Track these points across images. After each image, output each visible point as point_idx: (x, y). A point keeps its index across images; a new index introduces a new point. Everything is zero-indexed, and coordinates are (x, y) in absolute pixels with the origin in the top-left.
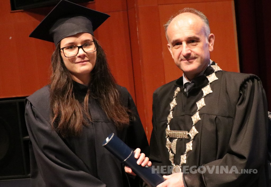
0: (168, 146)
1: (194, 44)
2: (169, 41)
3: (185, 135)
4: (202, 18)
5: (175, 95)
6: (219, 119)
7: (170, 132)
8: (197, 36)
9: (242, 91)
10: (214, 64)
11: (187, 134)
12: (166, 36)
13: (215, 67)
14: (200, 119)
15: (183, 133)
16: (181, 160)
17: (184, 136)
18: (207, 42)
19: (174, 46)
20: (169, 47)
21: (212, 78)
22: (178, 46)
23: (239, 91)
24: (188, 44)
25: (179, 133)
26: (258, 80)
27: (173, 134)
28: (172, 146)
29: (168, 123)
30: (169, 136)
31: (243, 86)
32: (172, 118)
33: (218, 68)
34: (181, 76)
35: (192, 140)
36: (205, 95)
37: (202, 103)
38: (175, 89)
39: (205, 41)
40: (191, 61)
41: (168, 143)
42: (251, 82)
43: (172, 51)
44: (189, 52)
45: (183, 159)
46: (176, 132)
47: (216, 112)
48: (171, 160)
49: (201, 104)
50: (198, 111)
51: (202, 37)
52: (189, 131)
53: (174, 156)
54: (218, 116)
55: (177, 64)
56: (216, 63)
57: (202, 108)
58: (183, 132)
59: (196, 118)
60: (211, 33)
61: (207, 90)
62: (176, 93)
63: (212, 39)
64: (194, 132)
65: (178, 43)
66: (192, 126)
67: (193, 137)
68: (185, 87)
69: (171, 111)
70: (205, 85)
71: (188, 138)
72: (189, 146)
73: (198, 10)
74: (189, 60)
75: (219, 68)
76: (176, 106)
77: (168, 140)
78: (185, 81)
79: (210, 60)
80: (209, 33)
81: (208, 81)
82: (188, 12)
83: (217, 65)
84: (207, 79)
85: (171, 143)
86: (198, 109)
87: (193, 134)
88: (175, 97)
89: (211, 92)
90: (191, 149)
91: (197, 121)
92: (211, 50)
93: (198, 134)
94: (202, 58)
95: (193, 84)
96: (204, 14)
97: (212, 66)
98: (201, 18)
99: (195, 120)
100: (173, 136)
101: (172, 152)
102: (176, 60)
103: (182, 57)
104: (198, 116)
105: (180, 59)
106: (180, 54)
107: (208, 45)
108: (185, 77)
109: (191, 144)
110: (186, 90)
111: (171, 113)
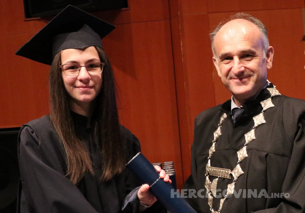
0: (208, 186)
1: (249, 59)
2: (216, 55)
3: (227, 174)
4: (260, 27)
5: (221, 122)
6: (270, 157)
7: (210, 169)
8: (253, 50)
9: (301, 123)
10: (271, 86)
11: (230, 173)
12: (212, 48)
13: (273, 91)
14: (247, 156)
15: (225, 172)
16: (220, 205)
17: (226, 176)
18: (265, 56)
19: (222, 61)
20: (215, 60)
21: (267, 104)
22: (228, 61)
23: (298, 123)
24: (240, 59)
25: (220, 171)
27: (213, 172)
28: (212, 187)
29: (208, 158)
30: (209, 174)
32: (214, 151)
33: (276, 92)
34: (229, 99)
35: (235, 181)
36: (256, 125)
38: (221, 115)
39: (263, 55)
41: (207, 182)
44: (243, 69)
46: (217, 169)
48: (210, 204)
49: (250, 137)
50: (246, 145)
51: (258, 52)
52: (232, 170)
53: (213, 199)
56: (275, 86)
57: (251, 141)
58: (225, 170)
59: (243, 154)
60: (270, 45)
61: (259, 120)
62: (222, 119)
63: (271, 53)
64: (238, 171)
65: (228, 57)
66: (236, 164)
67: (237, 178)
68: (233, 115)
69: (214, 142)
70: (257, 113)
71: (230, 178)
72: (231, 189)
74: (242, 79)
75: (278, 91)
76: (220, 136)
77: (207, 178)
78: (234, 106)
80: (268, 46)
81: (262, 108)
82: (242, 18)
83: (276, 87)
84: (261, 105)
85: (211, 183)
86: (245, 143)
87: (237, 174)
88: (220, 125)
89: (265, 122)
90: (233, 192)
91: (243, 158)
92: (269, 67)
93: (243, 174)
95: (243, 110)
97: (268, 89)
99: (241, 156)
100: (214, 174)
101: (212, 195)
102: (223, 79)
103: (232, 74)
104: (245, 152)
105: (228, 77)
106: (230, 70)
107: (265, 61)
108: (234, 101)
109: (234, 186)
110: (234, 118)
111: (214, 145)
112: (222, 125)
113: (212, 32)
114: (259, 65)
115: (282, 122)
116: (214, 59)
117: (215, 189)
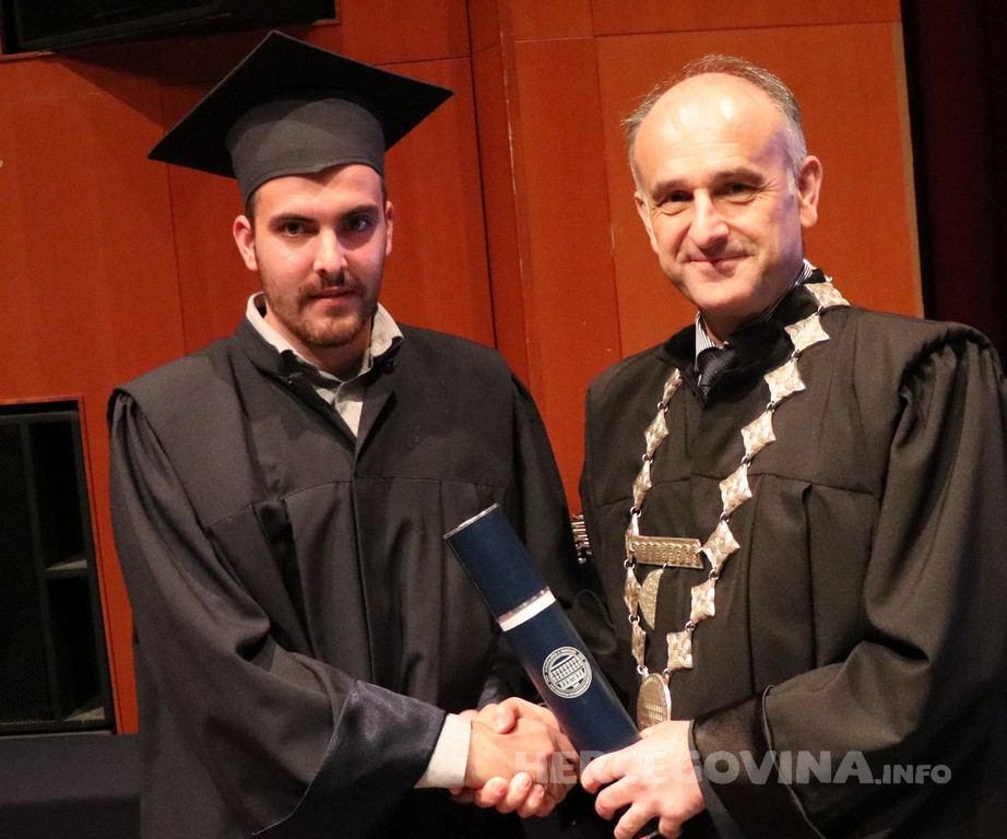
0: (631, 599)
1: (742, 197)
2: (642, 186)
3: (691, 553)
4: (775, 96)
5: (665, 396)
6: (821, 498)
7: (637, 543)
8: (754, 168)
9: (912, 388)
10: (818, 278)
11: (699, 550)
13: (822, 292)
14: (749, 494)
15: (684, 549)
16: (670, 655)
17: (687, 560)
18: (792, 188)
19: (659, 206)
20: (641, 203)
21: (807, 333)
22: (677, 205)
23: (900, 389)
24: (715, 200)
25: (669, 548)
26: (982, 347)
27: (647, 552)
28: (643, 595)
29: (632, 509)
31: (915, 371)
32: (649, 486)
33: (834, 296)
34: (689, 324)
35: (714, 575)
36: (775, 398)
37: (762, 430)
38: (664, 376)
39: (785, 186)
40: (725, 264)
41: (631, 586)
42: (952, 354)
43: (653, 224)
44: (722, 230)
45: (680, 651)
46: (659, 541)
47: (811, 466)
48: (637, 652)
49: (759, 435)
50: (746, 462)
51: (772, 174)
52: (702, 545)
53: (647, 636)
54: (814, 486)
56: (829, 276)
57: (763, 450)
58: (683, 542)
59: (736, 491)
60: (808, 155)
61: (783, 381)
62: (669, 387)
63: (811, 178)
65: (677, 194)
66: (718, 522)
67: (720, 564)
68: (701, 370)
69: (646, 458)
70: (776, 362)
71: (701, 567)
72: (703, 601)
73: (761, 65)
74: (720, 260)
75: (840, 294)
76: (664, 439)
77: (630, 573)
78: (703, 342)
79: (805, 261)
80: (803, 156)
81: (792, 347)
82: (721, 72)
83: (832, 282)
84: (788, 337)
85: (639, 586)
86: (744, 454)
88: (662, 407)
89: (801, 387)
90: (711, 611)
91: (738, 503)
92: (807, 222)
93: (737, 551)
94: (771, 253)
96: (785, 81)
97: (809, 287)
98: (771, 96)
99: (732, 496)
100: (649, 558)
101: (643, 624)
102: (666, 260)
103: (690, 247)
104: (745, 483)
105: (681, 255)
106: (683, 235)
107: (795, 200)
108: (703, 327)
109: (712, 593)
110: (703, 380)
111: (646, 468)
112: (668, 404)
114: (775, 217)
115: (853, 387)
116: (638, 199)
117: (652, 602)
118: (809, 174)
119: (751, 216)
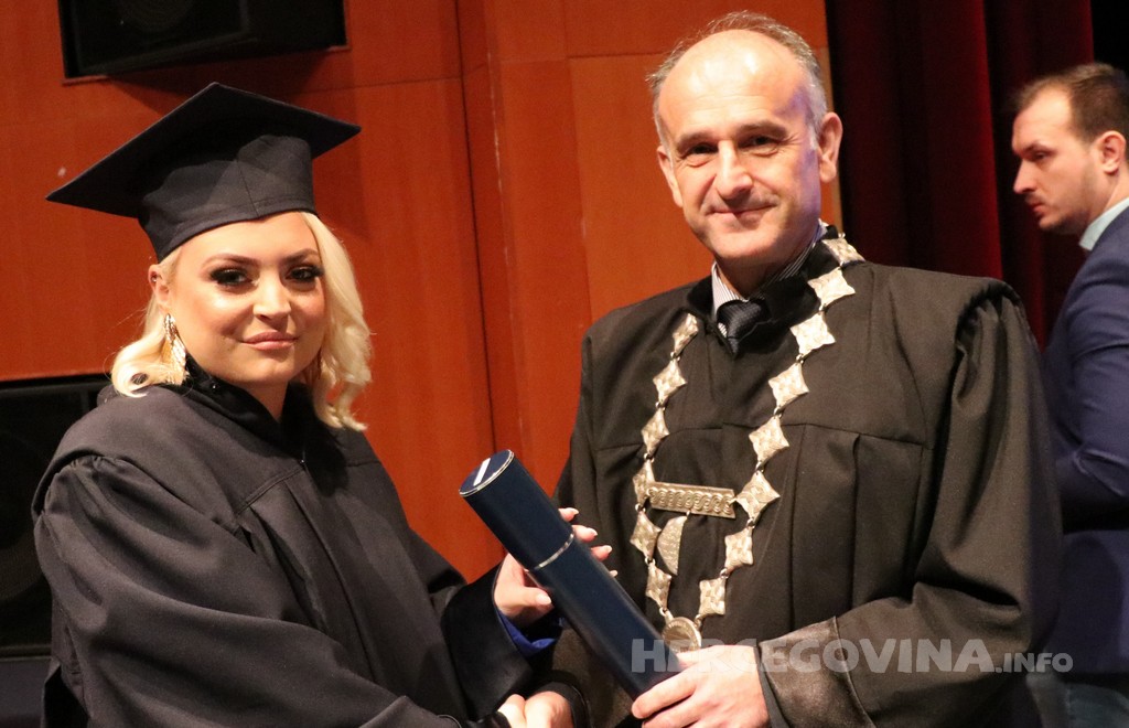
1: (766, 150)
2: (666, 139)
3: (723, 502)
4: (797, 52)
5: (678, 345)
6: (869, 448)
7: (655, 489)
8: (778, 121)
10: (832, 234)
11: (733, 501)
13: (839, 248)
14: (785, 444)
15: (714, 498)
16: (702, 601)
17: (716, 509)
18: (813, 144)
19: (684, 158)
20: (664, 157)
21: (831, 287)
22: (701, 157)
23: (956, 343)
24: (739, 151)
25: (695, 497)
26: (1015, 302)
27: (668, 498)
28: (662, 543)
29: (645, 456)
30: (647, 504)
31: (966, 325)
32: (666, 433)
33: (849, 251)
34: (706, 276)
35: (751, 524)
36: (804, 350)
38: (676, 320)
39: (807, 141)
40: (749, 216)
41: (645, 529)
42: (993, 309)
43: (676, 177)
44: (746, 181)
45: (713, 598)
46: (684, 489)
47: (857, 418)
48: (656, 594)
49: (790, 387)
50: (778, 413)
51: (794, 128)
52: (737, 492)
53: (672, 581)
54: (863, 437)
55: (693, 226)
57: (795, 400)
58: (710, 491)
59: (770, 442)
60: (828, 111)
61: (811, 334)
62: (679, 339)
63: (831, 134)
64: (758, 494)
65: (702, 146)
66: (752, 472)
67: (758, 514)
68: (726, 322)
69: (659, 406)
70: (803, 315)
71: (733, 516)
72: (739, 549)
74: (744, 211)
75: (855, 250)
76: (680, 388)
77: (643, 519)
78: (722, 293)
79: (820, 218)
80: (823, 113)
81: (816, 301)
82: (745, 28)
84: (812, 292)
85: (658, 530)
86: (775, 406)
87: (756, 502)
88: (675, 356)
89: (830, 340)
90: (749, 559)
91: (773, 452)
92: (826, 177)
93: (777, 500)
94: (793, 206)
95: (755, 308)
97: (825, 242)
98: (794, 52)
99: (766, 446)
100: (670, 505)
101: (661, 565)
102: (689, 212)
103: (714, 198)
104: (779, 434)
105: (704, 207)
106: (708, 186)
107: (816, 156)
109: (749, 541)
110: (729, 330)
111: (659, 415)
112: (681, 354)
113: (654, 72)
114: (798, 171)
116: (661, 153)
117: (674, 549)
118: (829, 130)
119: (774, 170)
